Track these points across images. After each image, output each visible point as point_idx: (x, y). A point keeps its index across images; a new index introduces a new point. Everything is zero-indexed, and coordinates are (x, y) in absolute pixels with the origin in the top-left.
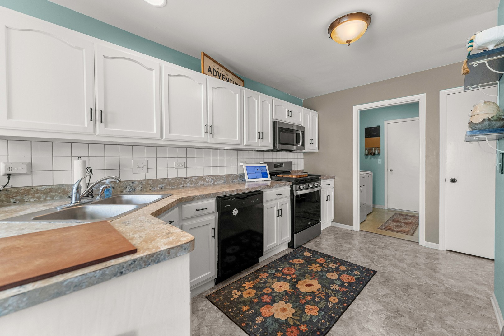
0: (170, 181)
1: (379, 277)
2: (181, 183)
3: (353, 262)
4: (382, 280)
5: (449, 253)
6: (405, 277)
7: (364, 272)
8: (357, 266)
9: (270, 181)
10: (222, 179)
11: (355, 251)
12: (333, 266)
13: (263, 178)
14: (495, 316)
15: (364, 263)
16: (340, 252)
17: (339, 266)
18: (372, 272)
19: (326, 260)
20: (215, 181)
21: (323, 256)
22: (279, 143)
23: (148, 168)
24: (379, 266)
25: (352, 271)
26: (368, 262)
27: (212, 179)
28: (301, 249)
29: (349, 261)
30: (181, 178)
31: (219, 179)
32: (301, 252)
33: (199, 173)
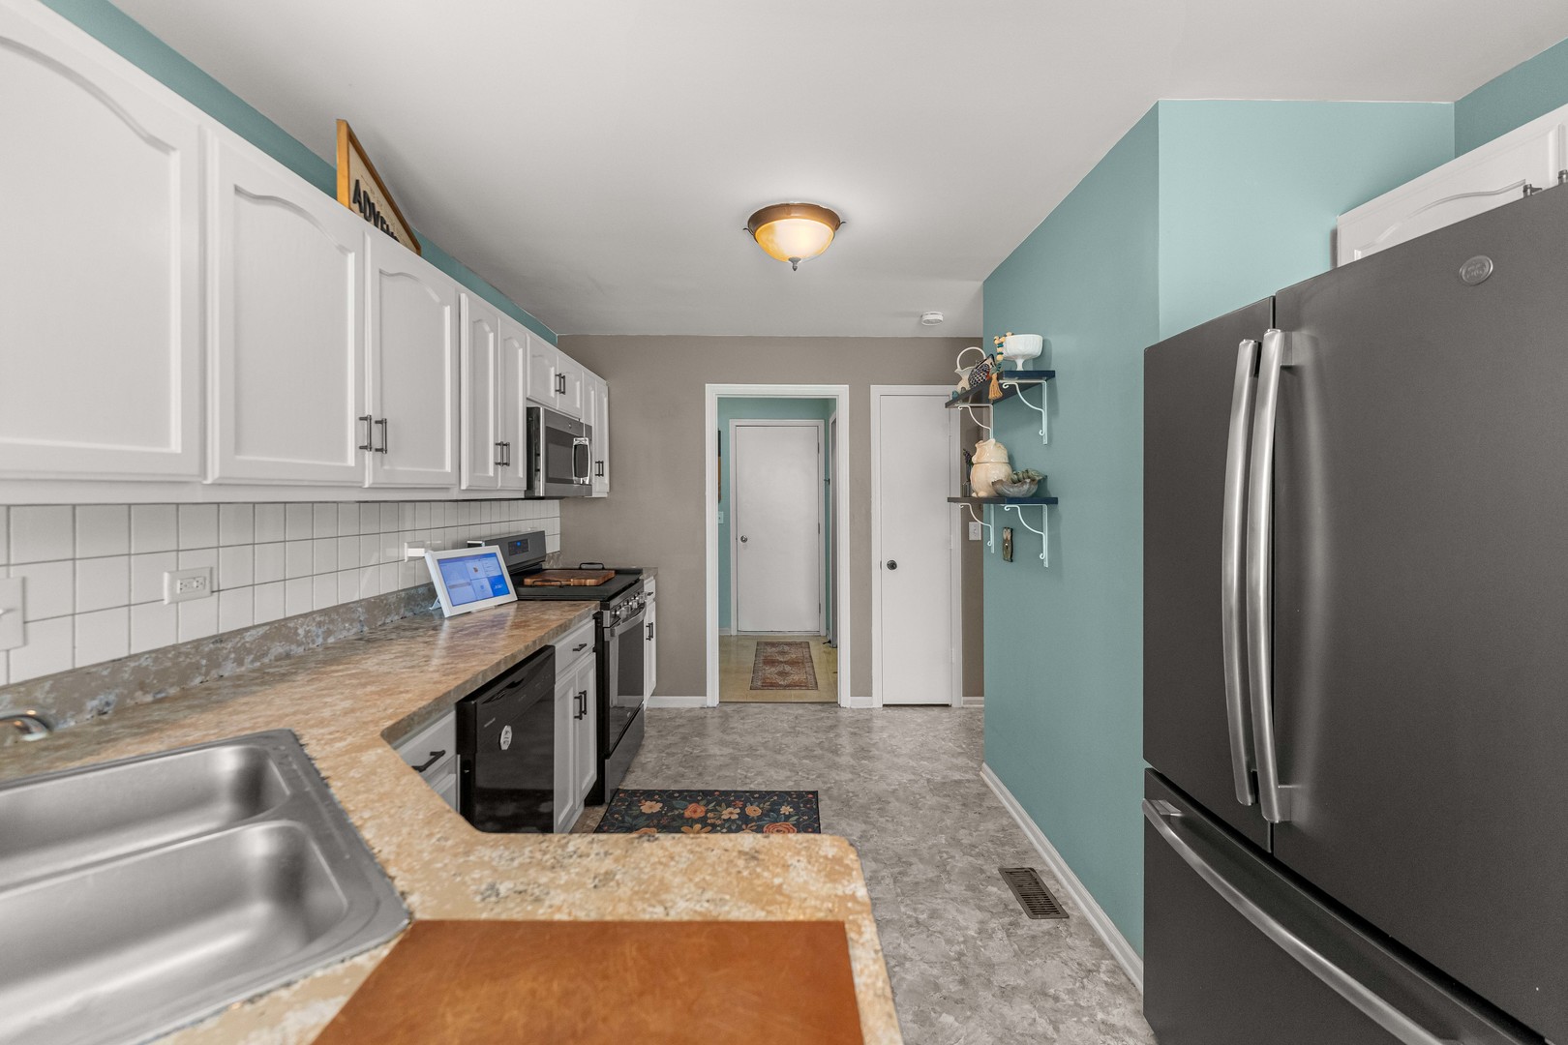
0: (146, 668)
1: (828, 802)
2: (197, 667)
3: (763, 788)
4: (836, 806)
5: (890, 712)
6: (865, 784)
7: (798, 803)
8: (777, 795)
9: (515, 606)
10: (352, 621)
11: (747, 759)
12: (731, 813)
13: (495, 596)
14: (1000, 802)
15: (783, 781)
16: (721, 773)
17: (743, 809)
18: (810, 796)
19: (707, 805)
20: (328, 633)
21: (690, 797)
22: (548, 480)
23: (25, 622)
24: (812, 777)
25: (774, 809)
26: (789, 777)
27: (320, 624)
28: (625, 800)
29: (753, 787)
30: (197, 643)
31: (344, 621)
32: (629, 807)
33: (270, 607)
